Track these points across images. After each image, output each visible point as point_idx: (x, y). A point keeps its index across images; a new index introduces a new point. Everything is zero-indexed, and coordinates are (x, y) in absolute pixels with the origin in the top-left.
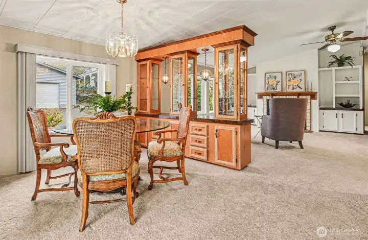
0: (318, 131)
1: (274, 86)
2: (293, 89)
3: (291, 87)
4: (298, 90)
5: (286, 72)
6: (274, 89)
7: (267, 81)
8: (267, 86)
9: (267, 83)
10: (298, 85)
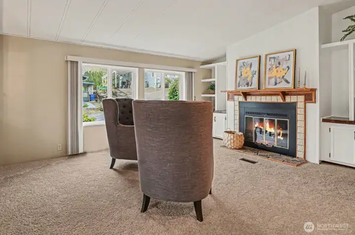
0: (318, 162)
1: (249, 79)
2: (276, 84)
3: (273, 81)
4: (283, 86)
5: (266, 55)
6: (248, 84)
7: (239, 72)
8: (238, 79)
9: (239, 74)
10: (283, 77)
